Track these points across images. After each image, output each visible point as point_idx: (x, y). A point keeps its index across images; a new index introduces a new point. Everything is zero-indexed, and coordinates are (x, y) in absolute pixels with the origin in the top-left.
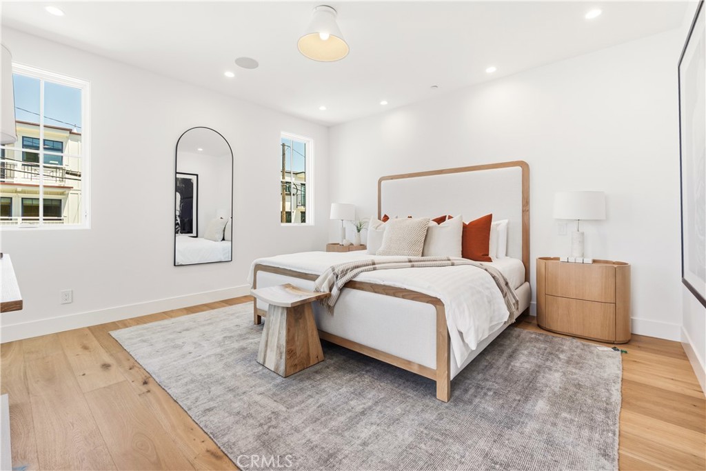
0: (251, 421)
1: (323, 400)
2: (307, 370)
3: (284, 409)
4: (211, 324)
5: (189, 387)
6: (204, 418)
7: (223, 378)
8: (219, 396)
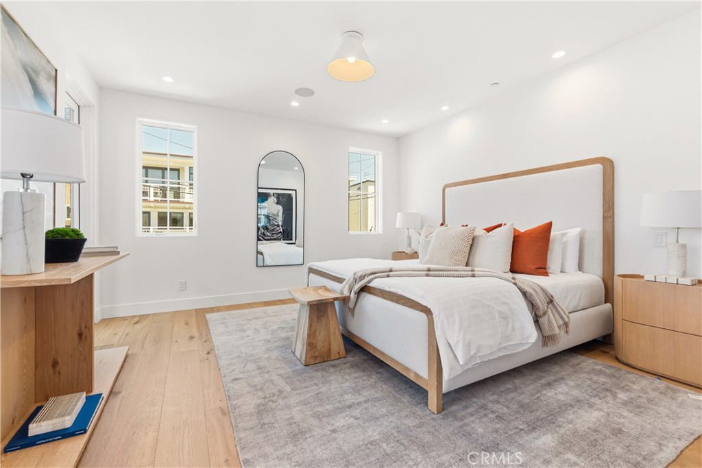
0: (260, 394)
1: (323, 389)
2: (326, 364)
3: (289, 390)
4: (276, 316)
5: (234, 361)
6: (230, 385)
7: (260, 358)
8: (249, 371)
